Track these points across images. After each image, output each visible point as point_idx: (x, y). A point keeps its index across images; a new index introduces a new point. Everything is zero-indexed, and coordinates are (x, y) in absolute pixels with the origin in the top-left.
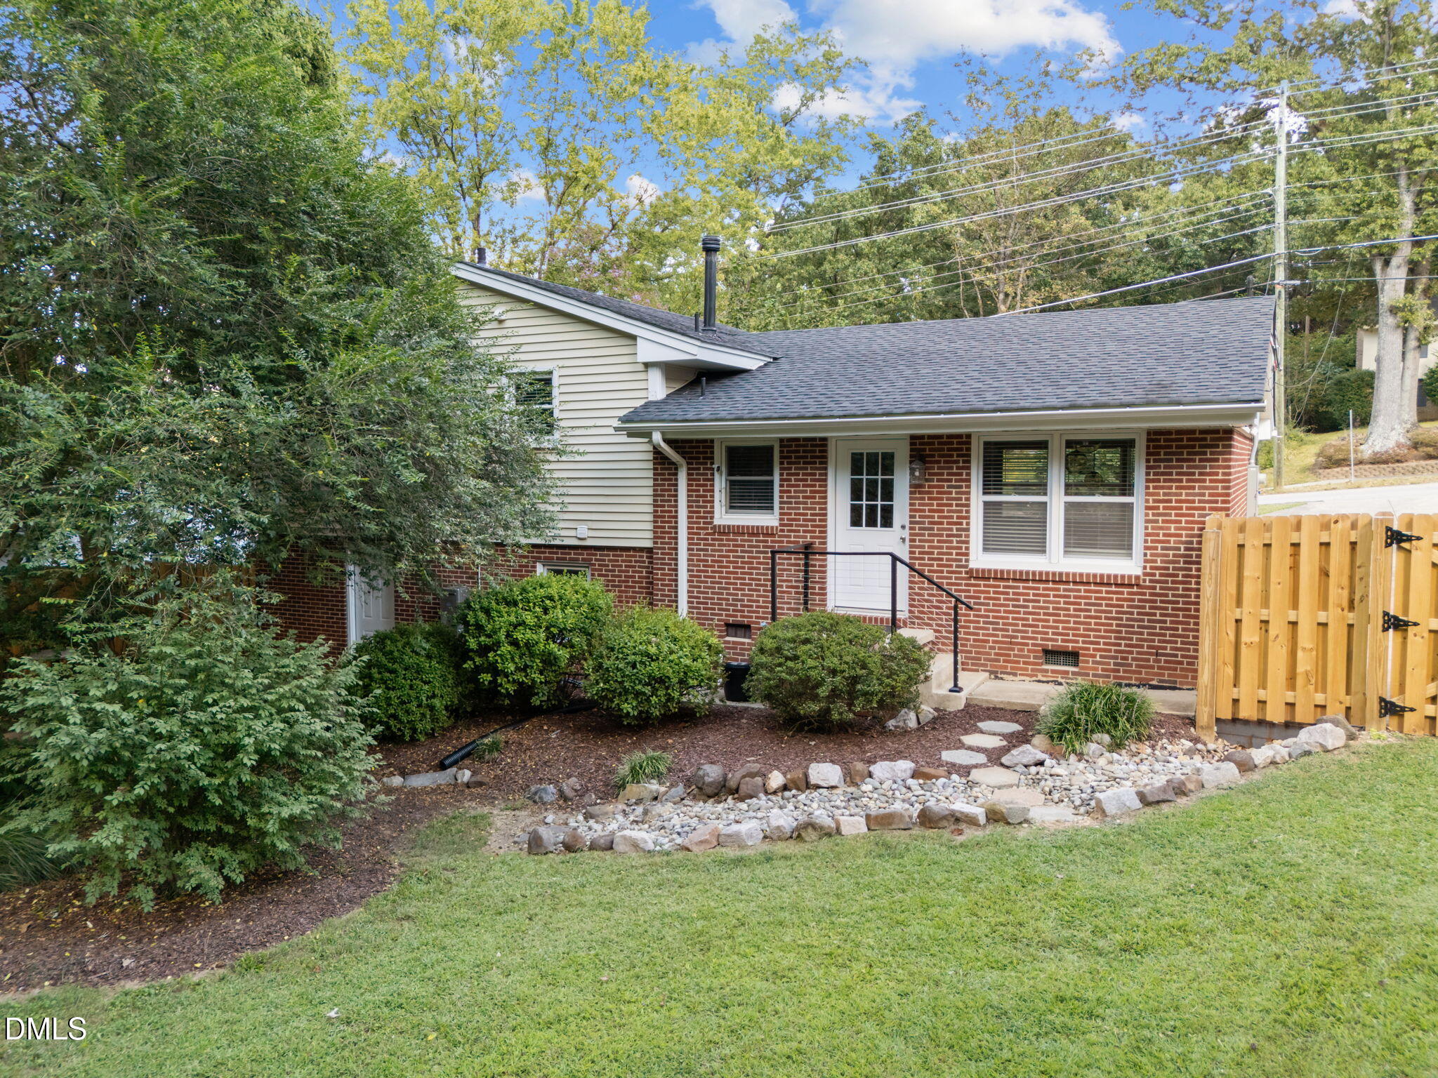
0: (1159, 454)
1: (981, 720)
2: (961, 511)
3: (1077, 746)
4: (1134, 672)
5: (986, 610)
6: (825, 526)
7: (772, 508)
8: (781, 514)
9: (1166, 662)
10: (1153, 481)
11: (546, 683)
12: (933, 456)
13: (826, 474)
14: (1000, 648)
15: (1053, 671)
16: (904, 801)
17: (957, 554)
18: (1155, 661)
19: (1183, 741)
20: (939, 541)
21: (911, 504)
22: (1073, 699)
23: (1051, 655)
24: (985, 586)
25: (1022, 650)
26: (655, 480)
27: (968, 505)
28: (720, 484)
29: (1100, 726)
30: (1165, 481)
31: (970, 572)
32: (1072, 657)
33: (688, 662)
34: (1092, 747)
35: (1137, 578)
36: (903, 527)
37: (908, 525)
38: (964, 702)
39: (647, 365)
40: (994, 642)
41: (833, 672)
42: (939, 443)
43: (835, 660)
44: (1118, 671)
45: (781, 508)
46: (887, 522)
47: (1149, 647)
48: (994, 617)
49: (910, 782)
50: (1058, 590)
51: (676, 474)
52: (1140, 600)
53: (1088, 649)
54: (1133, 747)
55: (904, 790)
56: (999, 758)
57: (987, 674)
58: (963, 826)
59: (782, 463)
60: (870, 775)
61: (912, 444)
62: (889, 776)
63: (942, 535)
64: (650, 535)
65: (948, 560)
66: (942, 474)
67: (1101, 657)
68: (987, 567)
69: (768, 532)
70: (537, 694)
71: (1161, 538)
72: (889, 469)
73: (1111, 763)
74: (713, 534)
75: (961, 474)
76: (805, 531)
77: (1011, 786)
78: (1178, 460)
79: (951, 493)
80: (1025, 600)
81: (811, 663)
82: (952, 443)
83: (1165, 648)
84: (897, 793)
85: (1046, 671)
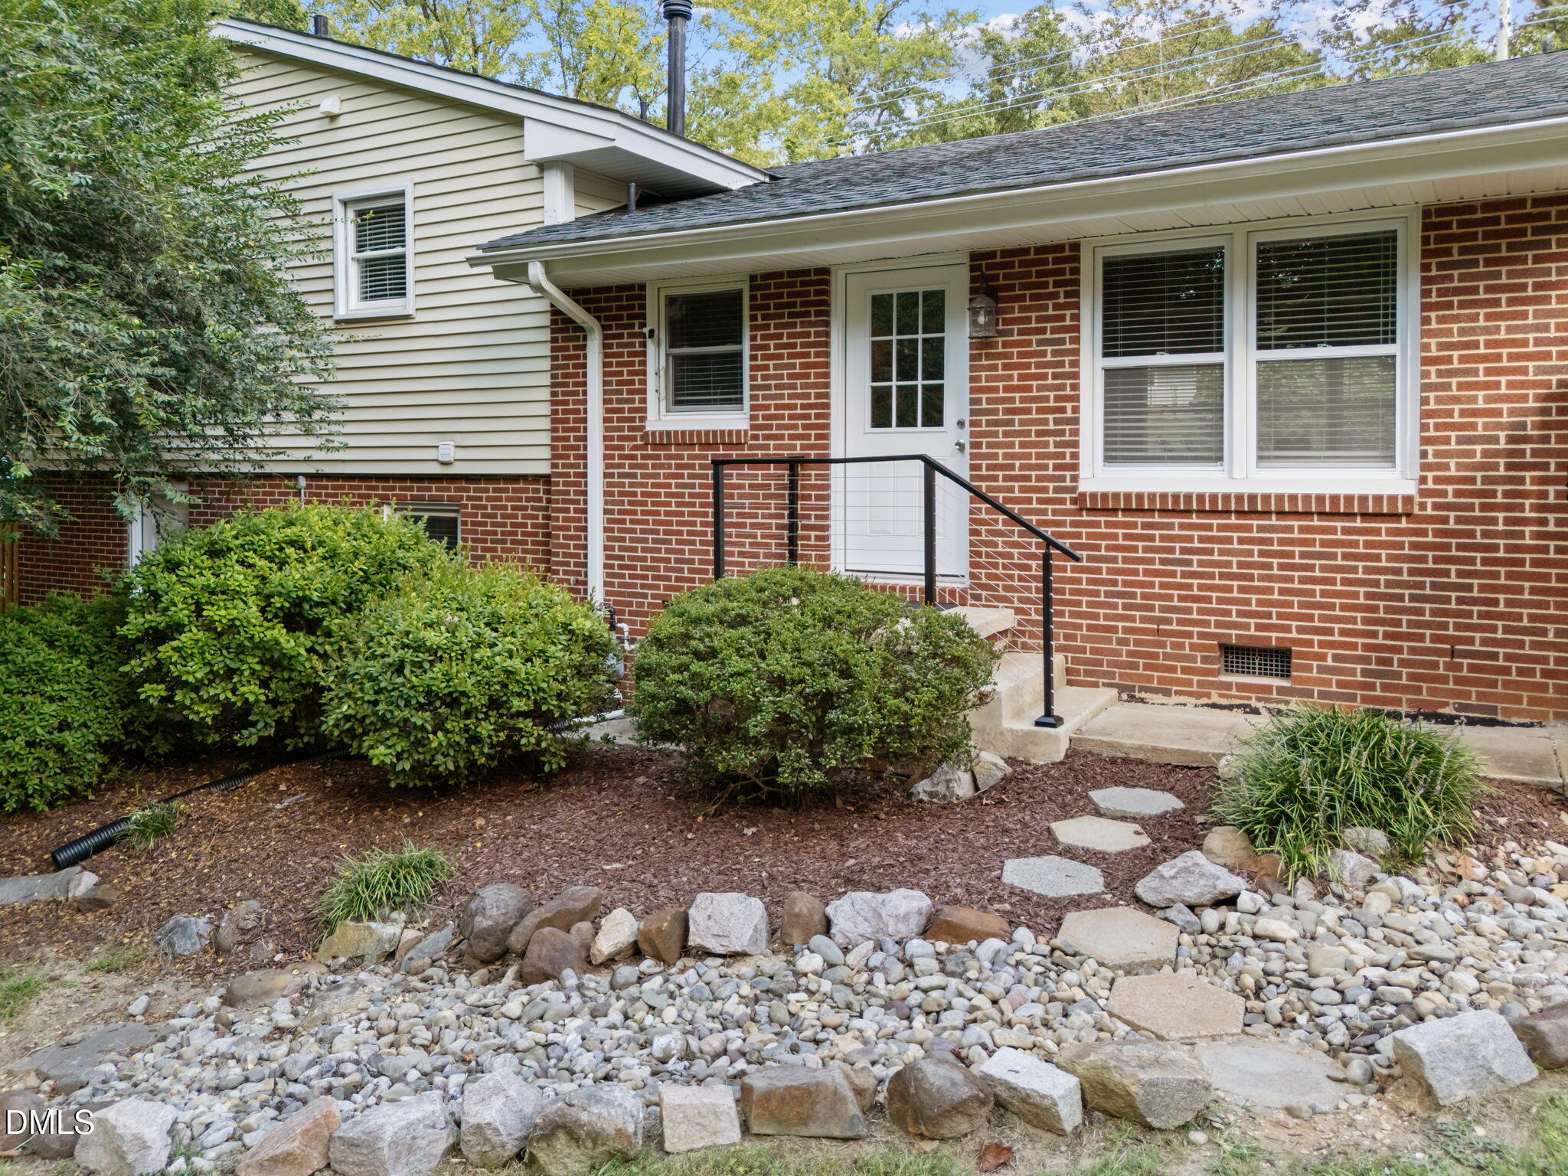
0: (1448, 252)
1: (1097, 786)
2: (1063, 387)
3: (1314, 860)
4: (1405, 689)
5: (1110, 571)
6: (827, 426)
7: (740, 401)
8: (753, 408)
9: (1472, 668)
10: (1438, 306)
11: (274, 703)
12: (1012, 288)
13: (827, 334)
14: (1137, 643)
15: (1241, 687)
16: (888, 1005)
17: (1056, 467)
18: (1449, 667)
19: (1550, 844)
20: (1022, 445)
21: (973, 379)
22: (1293, 745)
23: (1236, 655)
24: (1108, 524)
25: (1181, 646)
26: (554, 358)
27: (1076, 376)
28: (657, 360)
29: (1360, 808)
30: (1462, 305)
31: (1080, 499)
32: (1279, 659)
33: (516, 663)
34: (1348, 865)
35: (1408, 500)
36: (961, 424)
37: (967, 419)
38: (1064, 745)
39: (543, 166)
40: (1126, 630)
41: (779, 683)
42: (1022, 264)
43: (786, 659)
44: (1372, 687)
45: (753, 398)
46: (934, 417)
47: (1435, 639)
48: (1125, 584)
49: (917, 947)
50: (1249, 528)
51: (584, 347)
52: (1414, 546)
53: (1310, 643)
54: (1442, 860)
55: (898, 969)
56: (1133, 880)
57: (1114, 692)
58: (1014, 1135)
59: (753, 318)
60: (827, 927)
61: (973, 269)
62: (865, 928)
63: (1028, 433)
64: (546, 453)
65: (1039, 479)
66: (1028, 320)
67: (1336, 658)
68: (1110, 488)
69: (731, 440)
70: (254, 724)
71: (1457, 419)
72: (935, 318)
73: (1399, 903)
74: (644, 447)
75: (1062, 318)
76: (792, 437)
77: (1158, 965)
78: (1488, 262)
79: (1044, 354)
80: (1184, 551)
81: (737, 663)
82: (1045, 262)
83: (1470, 641)
84: (879, 978)
85: (1228, 686)
